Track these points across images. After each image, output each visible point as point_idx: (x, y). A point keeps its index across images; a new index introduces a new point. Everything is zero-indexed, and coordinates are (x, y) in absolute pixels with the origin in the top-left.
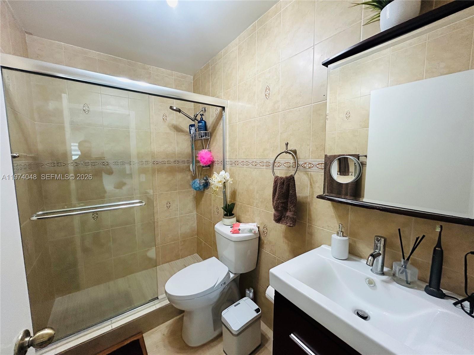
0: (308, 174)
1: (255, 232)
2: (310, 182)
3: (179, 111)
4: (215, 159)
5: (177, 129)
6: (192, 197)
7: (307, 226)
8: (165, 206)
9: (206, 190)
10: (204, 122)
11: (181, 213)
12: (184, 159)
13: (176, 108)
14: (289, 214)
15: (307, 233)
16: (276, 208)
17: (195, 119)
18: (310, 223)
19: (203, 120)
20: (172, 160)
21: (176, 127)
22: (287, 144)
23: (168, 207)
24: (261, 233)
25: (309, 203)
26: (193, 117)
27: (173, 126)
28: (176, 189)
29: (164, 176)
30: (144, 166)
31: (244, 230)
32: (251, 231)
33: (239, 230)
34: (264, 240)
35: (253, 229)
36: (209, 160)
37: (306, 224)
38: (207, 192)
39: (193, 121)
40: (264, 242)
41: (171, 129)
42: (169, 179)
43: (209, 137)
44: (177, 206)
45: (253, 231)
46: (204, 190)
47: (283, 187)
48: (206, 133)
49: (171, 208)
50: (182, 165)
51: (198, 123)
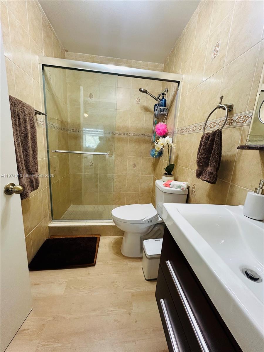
0: (240, 129)
1: (183, 188)
2: (242, 138)
3: (145, 92)
4: (169, 131)
5: (147, 109)
6: (152, 163)
7: (230, 185)
8: (132, 166)
9: (160, 158)
10: (165, 100)
11: (143, 174)
12: (148, 134)
13: (144, 89)
14: (209, 169)
15: (228, 193)
16: (198, 163)
17: (158, 98)
18: (233, 183)
19: (164, 98)
20: (140, 134)
21: (146, 108)
22: (222, 98)
23: (134, 168)
24: (190, 192)
25: (236, 161)
26: (157, 97)
27: (144, 107)
28: (141, 156)
29: (134, 144)
30: (121, 136)
31: (174, 185)
32: (180, 187)
33: (170, 184)
34: (192, 198)
35: (181, 186)
36: (163, 131)
37: (229, 184)
38: (161, 159)
39: (157, 100)
40: (191, 199)
41: (142, 110)
42: (137, 147)
43: (166, 112)
44: (140, 168)
45: (182, 188)
46: (159, 158)
47: (208, 142)
48: (164, 108)
49: (136, 168)
50: (147, 138)
51: (160, 101)
